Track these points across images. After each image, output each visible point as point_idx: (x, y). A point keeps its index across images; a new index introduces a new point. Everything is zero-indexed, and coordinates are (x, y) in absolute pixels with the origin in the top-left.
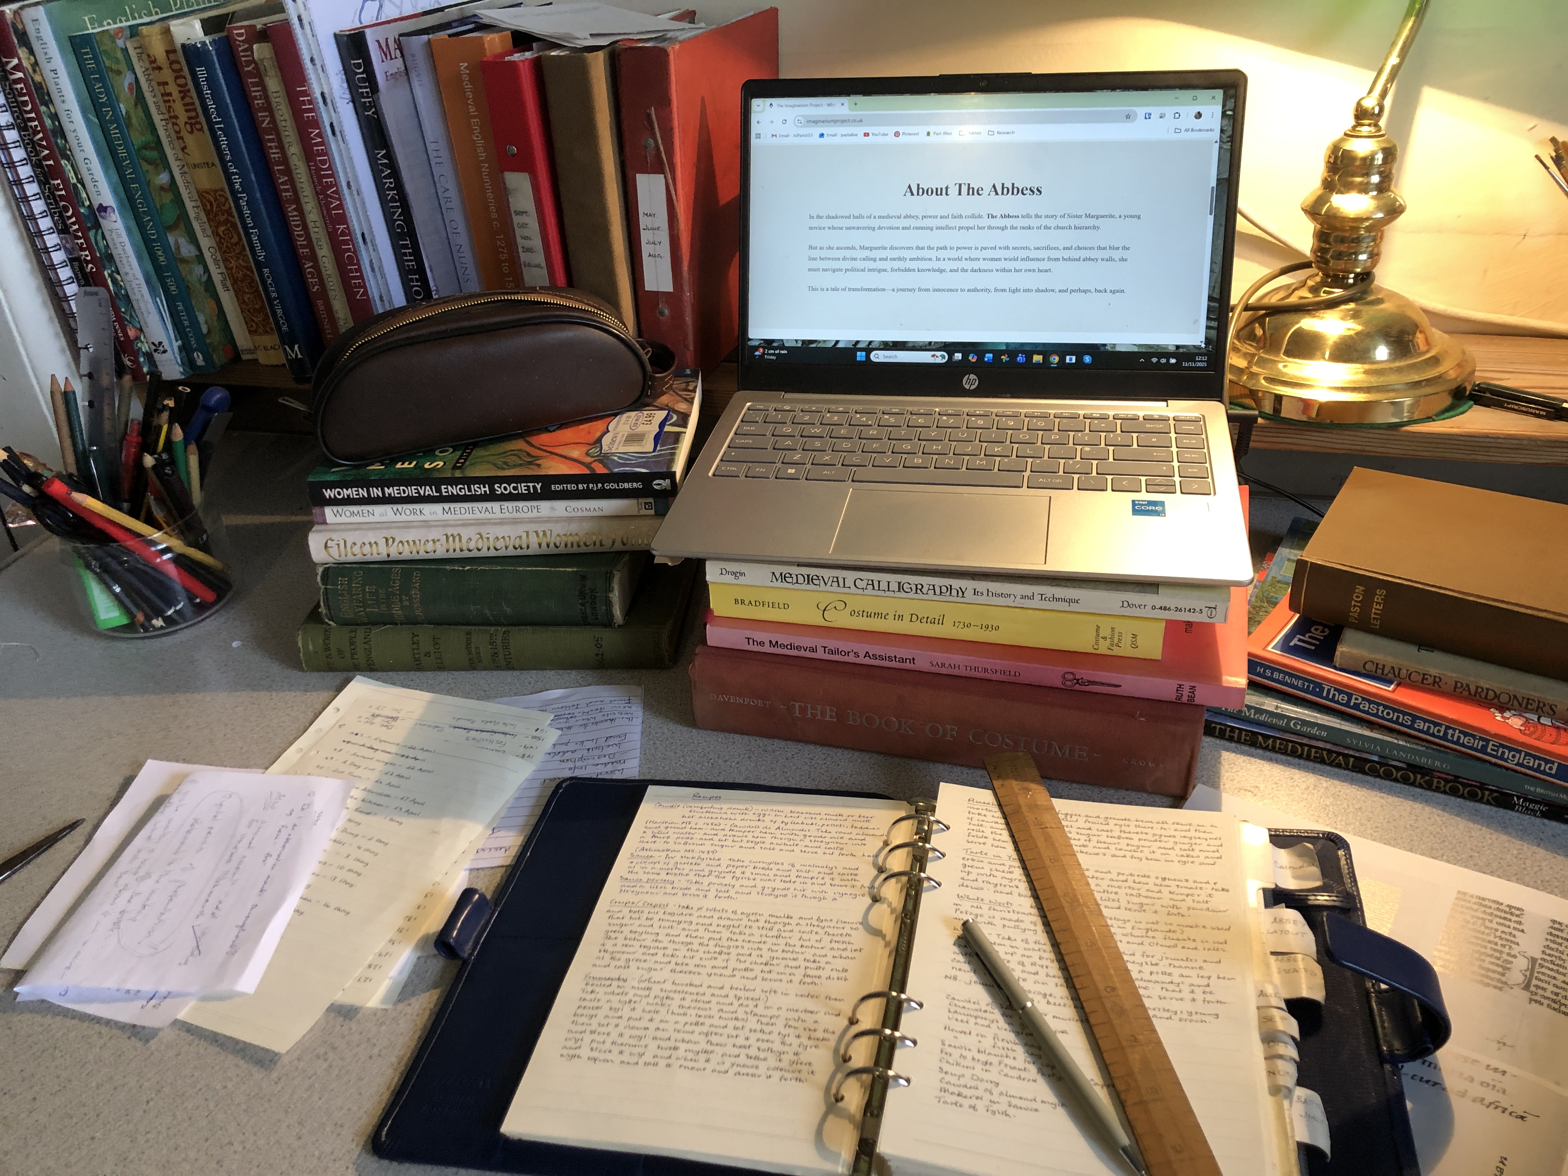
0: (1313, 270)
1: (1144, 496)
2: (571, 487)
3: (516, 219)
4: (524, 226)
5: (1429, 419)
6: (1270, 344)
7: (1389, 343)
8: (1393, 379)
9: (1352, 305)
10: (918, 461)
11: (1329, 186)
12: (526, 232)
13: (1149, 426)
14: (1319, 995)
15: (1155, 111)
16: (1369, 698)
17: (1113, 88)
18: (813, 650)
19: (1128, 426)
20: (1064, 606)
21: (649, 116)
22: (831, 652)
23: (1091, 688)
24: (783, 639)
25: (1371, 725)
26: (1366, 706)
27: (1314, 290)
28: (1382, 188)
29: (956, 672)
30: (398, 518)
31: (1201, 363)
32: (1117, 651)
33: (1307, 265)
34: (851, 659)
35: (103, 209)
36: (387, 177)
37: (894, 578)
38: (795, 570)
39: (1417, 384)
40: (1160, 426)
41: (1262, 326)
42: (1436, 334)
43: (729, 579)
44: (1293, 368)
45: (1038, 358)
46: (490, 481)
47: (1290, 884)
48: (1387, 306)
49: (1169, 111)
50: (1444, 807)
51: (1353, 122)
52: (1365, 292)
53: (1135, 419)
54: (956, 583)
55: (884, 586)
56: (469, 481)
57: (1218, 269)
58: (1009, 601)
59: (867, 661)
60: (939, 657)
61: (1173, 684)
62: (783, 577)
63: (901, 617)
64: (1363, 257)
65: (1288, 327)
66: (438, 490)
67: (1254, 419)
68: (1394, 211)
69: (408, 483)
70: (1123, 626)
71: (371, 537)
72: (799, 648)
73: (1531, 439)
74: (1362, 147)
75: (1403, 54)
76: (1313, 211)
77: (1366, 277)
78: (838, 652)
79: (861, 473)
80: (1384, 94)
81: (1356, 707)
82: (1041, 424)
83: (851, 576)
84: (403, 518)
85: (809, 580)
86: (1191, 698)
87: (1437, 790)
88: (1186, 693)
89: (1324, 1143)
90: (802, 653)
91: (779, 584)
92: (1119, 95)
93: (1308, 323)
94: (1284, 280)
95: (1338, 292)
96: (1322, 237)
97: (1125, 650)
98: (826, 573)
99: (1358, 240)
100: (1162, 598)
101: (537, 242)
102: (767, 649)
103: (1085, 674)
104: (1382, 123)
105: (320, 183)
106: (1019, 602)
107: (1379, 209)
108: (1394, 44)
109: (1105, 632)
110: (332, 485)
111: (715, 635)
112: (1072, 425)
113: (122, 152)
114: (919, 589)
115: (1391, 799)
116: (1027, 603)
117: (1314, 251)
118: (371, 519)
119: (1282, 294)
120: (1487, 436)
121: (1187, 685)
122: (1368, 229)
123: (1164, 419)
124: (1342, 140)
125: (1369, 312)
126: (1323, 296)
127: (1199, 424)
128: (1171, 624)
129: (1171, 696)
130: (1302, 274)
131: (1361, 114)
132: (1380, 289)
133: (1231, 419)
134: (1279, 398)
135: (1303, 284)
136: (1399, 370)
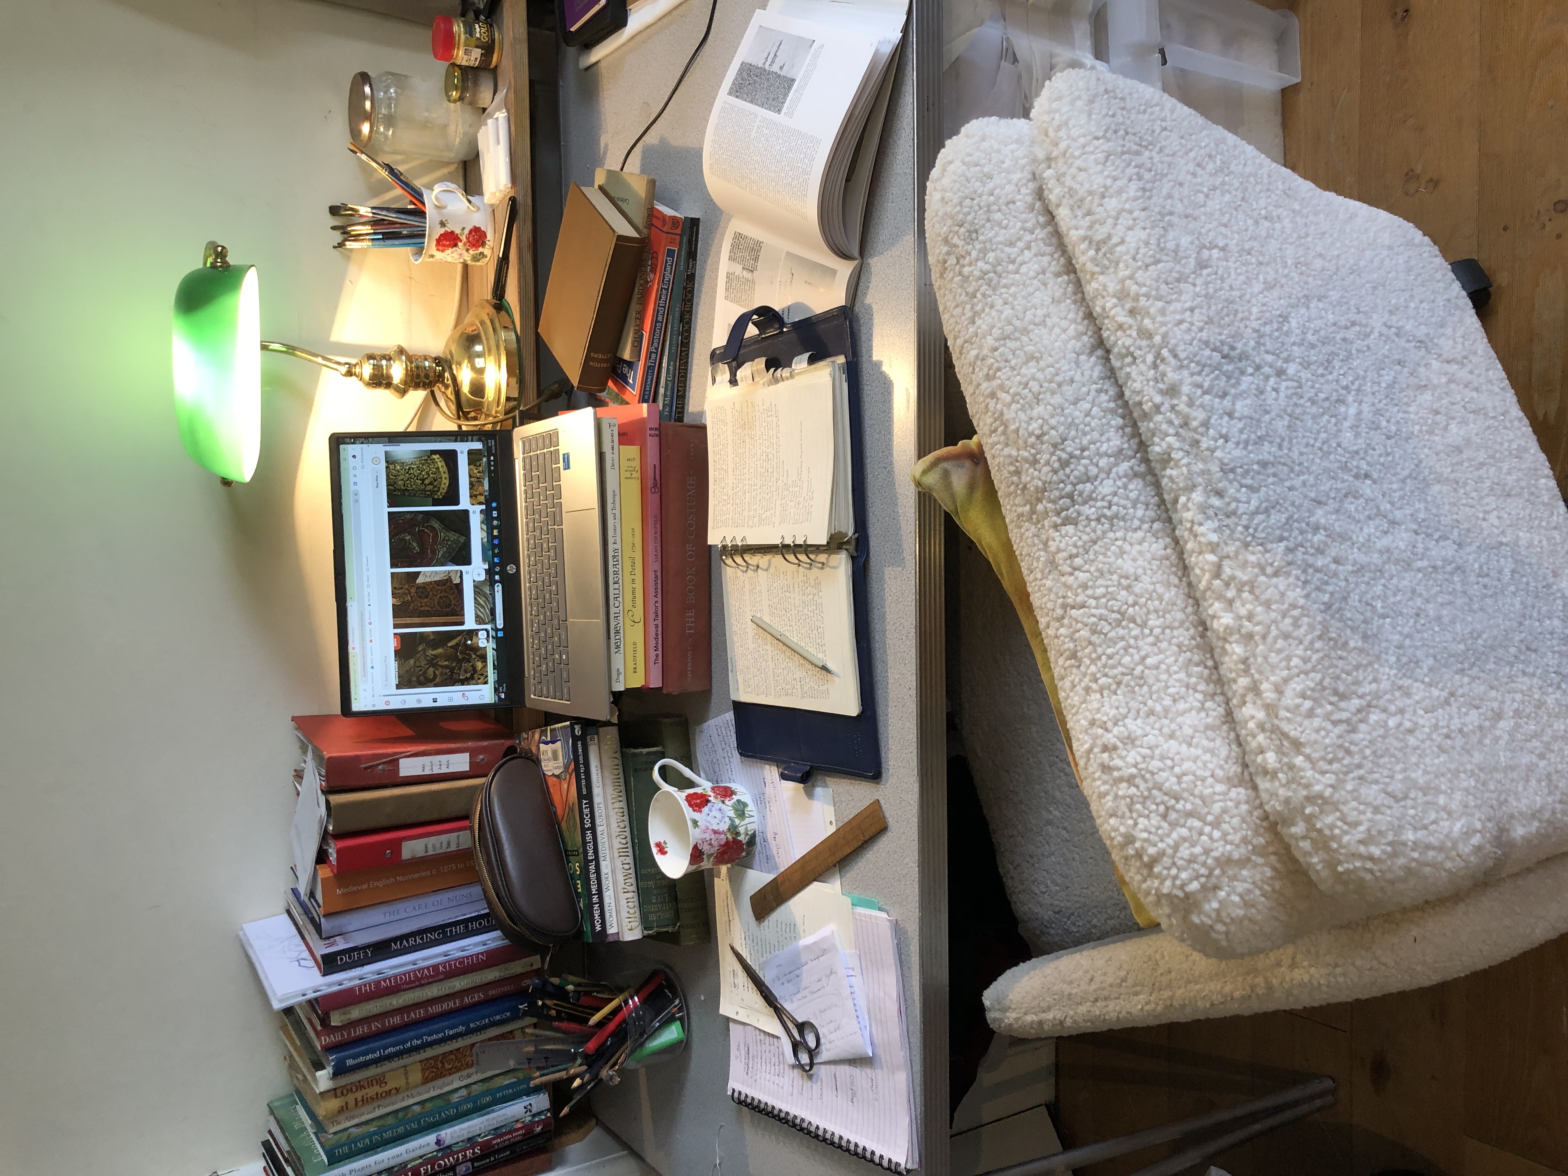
0: (435, 389)
1: (561, 465)
2: (583, 782)
3: (430, 853)
4: (434, 846)
5: (513, 322)
6: (478, 407)
7: (473, 345)
8: (493, 343)
9: (454, 367)
10: (554, 588)
11: (389, 385)
12: (438, 845)
13: (528, 467)
14: (764, 359)
15: (352, 480)
16: (651, 343)
17: (341, 504)
18: (657, 626)
19: (529, 479)
20: (617, 498)
21: (365, 768)
22: (657, 616)
23: (658, 477)
24: (652, 643)
25: (664, 341)
26: (655, 345)
27: (447, 387)
28: (389, 359)
29: (659, 548)
30: (611, 888)
31: (492, 443)
32: (638, 468)
33: (432, 393)
34: (659, 605)
35: (438, 1142)
36: (408, 942)
37: (612, 587)
38: (613, 641)
39: (494, 330)
40: (527, 461)
41: (469, 413)
42: (467, 321)
43: (622, 677)
44: (490, 394)
45: (495, 532)
46: (583, 831)
47: (727, 376)
48: (454, 348)
49: (352, 472)
50: (698, 304)
51: (354, 377)
52: (446, 361)
53: (525, 475)
54: (611, 553)
55: (617, 592)
56: (585, 843)
57: (439, 439)
58: (618, 526)
59: (659, 596)
60: (651, 558)
61: (649, 439)
62: (618, 647)
63: (633, 580)
64: (427, 364)
65: (468, 400)
66: (592, 861)
67: (521, 412)
68: (401, 351)
69: (588, 880)
70: (624, 464)
71: (623, 902)
72: (657, 635)
73: (519, 271)
74: (367, 370)
75: (316, 355)
76: (403, 392)
77: (438, 361)
78: (656, 612)
79: (563, 618)
80: (339, 363)
81: (657, 349)
82: (531, 525)
83: (613, 610)
84: (611, 885)
85: (617, 632)
86: (656, 429)
87: (691, 307)
88: (653, 432)
89: (807, 355)
90: (660, 632)
91: (622, 649)
92: (344, 501)
93: (465, 389)
94: (442, 403)
95: (447, 375)
96: (417, 386)
97: (637, 464)
98: (613, 623)
99: (417, 367)
100: (607, 449)
101: (444, 838)
102: (660, 652)
103: (650, 483)
104: (353, 361)
105: (414, 982)
106: (618, 520)
107: (400, 360)
108: (310, 360)
109: (628, 475)
110: (593, 926)
111: (656, 682)
112: (530, 508)
113: (401, 1130)
114: (616, 573)
115: (698, 328)
116: (618, 516)
117: (425, 389)
118: (613, 904)
119: (450, 404)
120: (520, 293)
121: (649, 432)
122: (411, 363)
123: (524, 459)
124: (364, 382)
125: (456, 358)
126: (450, 382)
127: (526, 441)
128: (621, 443)
129: (657, 439)
130: (438, 395)
131: (349, 373)
132: (444, 352)
133: (522, 424)
134: (508, 399)
135: (444, 393)
136: (487, 339)
